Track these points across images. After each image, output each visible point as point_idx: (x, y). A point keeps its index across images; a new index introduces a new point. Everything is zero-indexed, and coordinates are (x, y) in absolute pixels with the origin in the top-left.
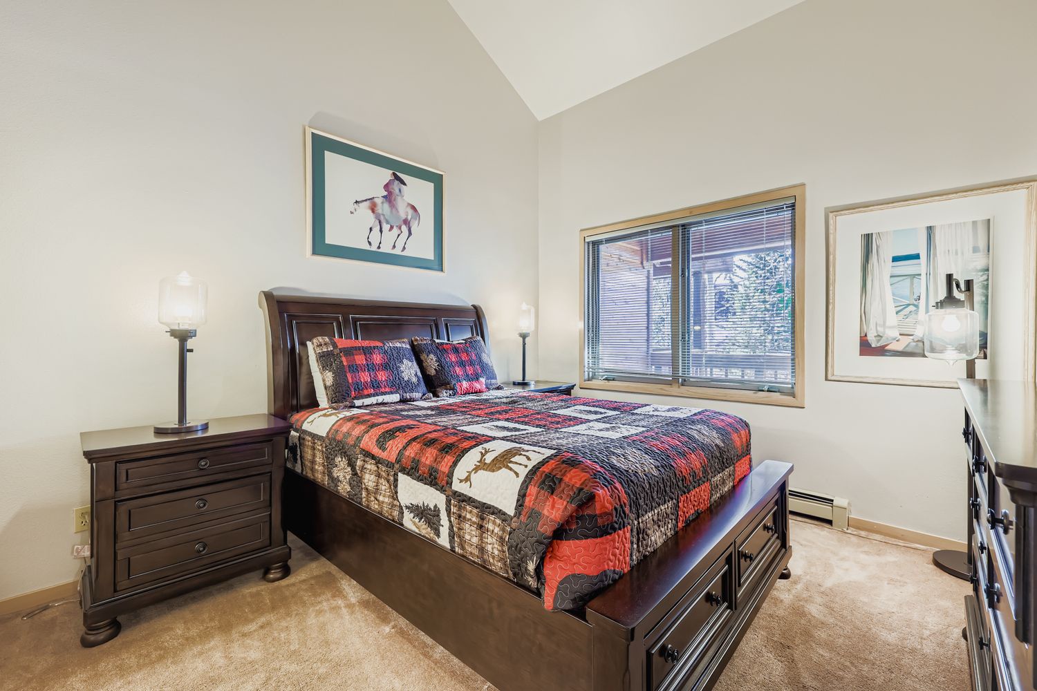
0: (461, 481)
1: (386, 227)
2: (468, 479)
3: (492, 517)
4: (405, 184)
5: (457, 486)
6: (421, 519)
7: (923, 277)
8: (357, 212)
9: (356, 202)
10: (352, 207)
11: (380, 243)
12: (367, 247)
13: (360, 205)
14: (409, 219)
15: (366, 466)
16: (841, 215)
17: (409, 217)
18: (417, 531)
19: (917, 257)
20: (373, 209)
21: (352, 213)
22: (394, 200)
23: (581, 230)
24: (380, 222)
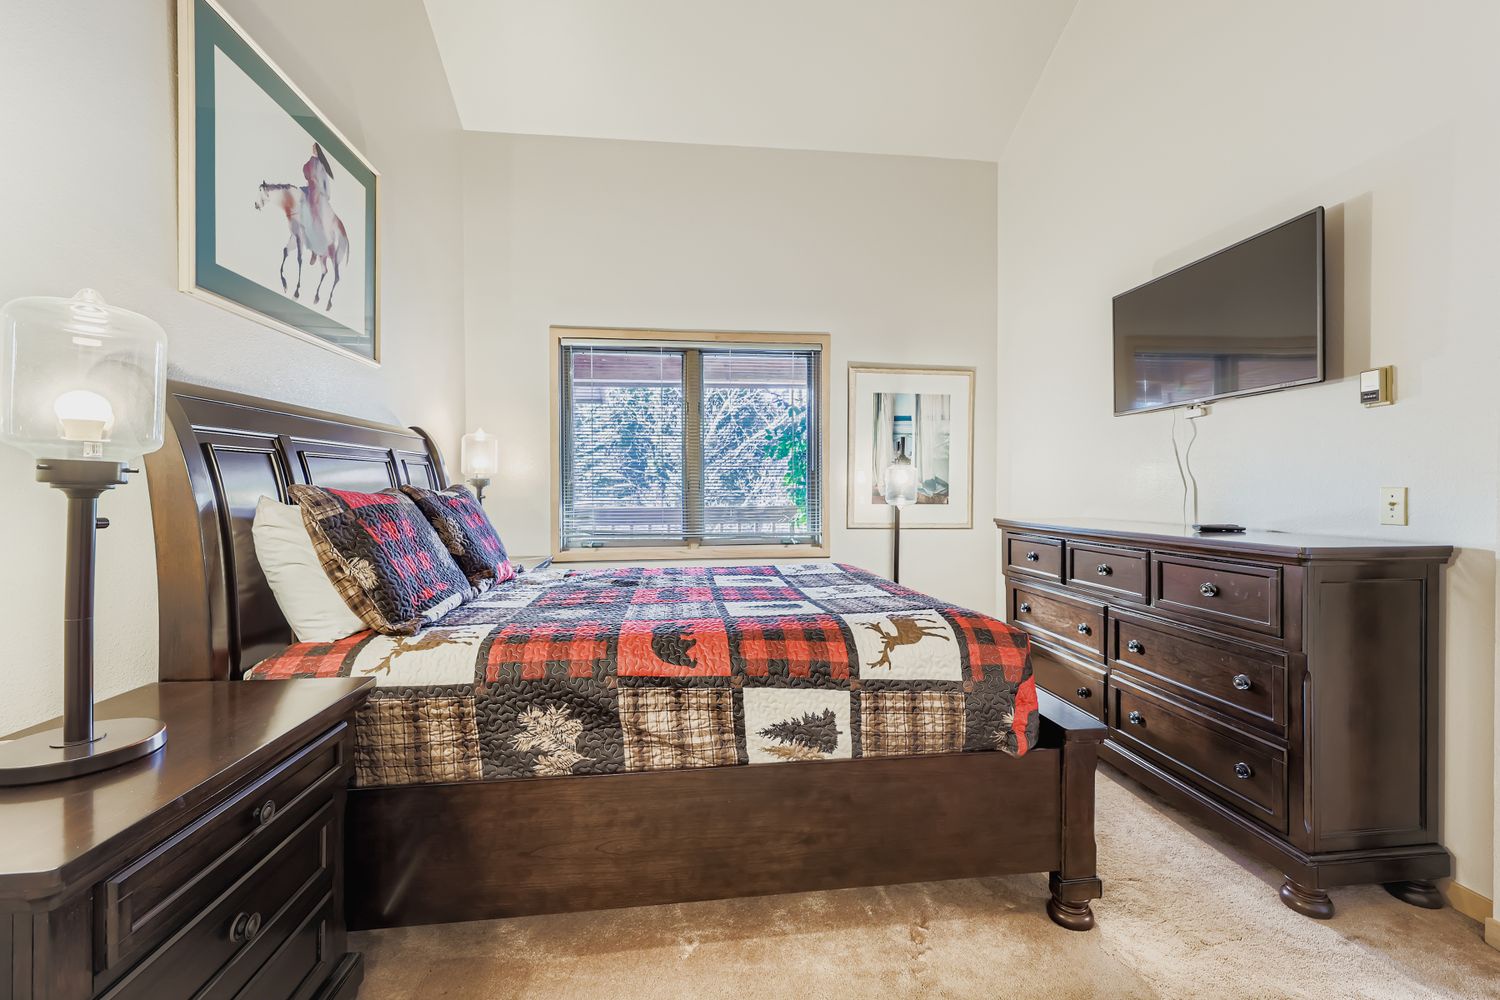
0: (873, 665)
1: (307, 254)
2: (885, 660)
3: (926, 693)
4: (331, 175)
5: (866, 673)
6: (791, 740)
7: (913, 436)
8: (266, 205)
9: (264, 185)
10: (258, 194)
11: (298, 286)
12: (278, 288)
13: (270, 193)
14: (336, 248)
15: (641, 701)
16: (860, 372)
17: (336, 244)
18: (783, 759)
19: (909, 419)
20: (288, 207)
21: (257, 207)
22: (317, 202)
23: (552, 327)
24: (298, 241)
